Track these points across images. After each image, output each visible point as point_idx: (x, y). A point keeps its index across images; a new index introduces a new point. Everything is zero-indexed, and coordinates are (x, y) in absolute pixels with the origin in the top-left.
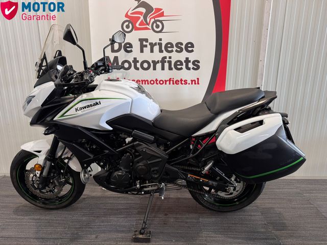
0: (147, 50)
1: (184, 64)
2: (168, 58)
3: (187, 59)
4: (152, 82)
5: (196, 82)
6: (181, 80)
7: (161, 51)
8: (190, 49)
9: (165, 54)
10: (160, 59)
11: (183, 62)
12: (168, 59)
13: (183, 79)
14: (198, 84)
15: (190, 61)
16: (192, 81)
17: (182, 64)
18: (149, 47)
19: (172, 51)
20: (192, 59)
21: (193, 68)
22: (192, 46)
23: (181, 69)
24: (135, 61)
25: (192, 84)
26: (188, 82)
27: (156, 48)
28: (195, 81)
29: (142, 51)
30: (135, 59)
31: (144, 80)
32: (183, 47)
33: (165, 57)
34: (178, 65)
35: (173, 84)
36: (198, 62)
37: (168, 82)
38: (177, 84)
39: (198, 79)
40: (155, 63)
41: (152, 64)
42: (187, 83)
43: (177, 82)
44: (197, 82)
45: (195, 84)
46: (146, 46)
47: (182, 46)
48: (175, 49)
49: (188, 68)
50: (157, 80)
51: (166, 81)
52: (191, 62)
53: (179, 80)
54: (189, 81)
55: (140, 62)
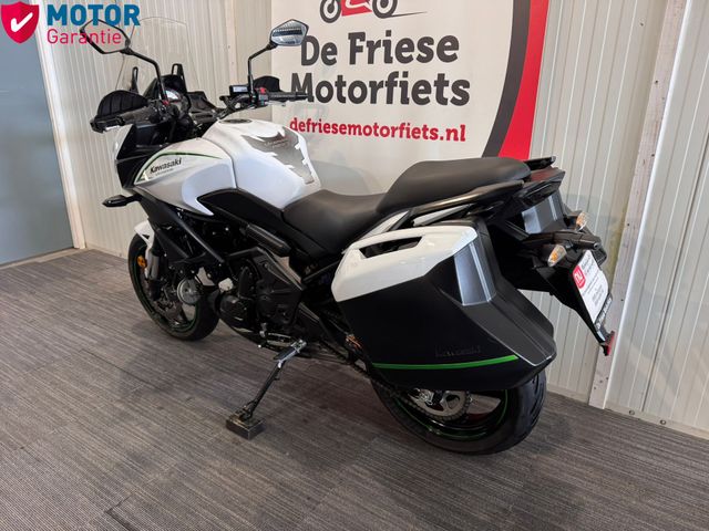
0: (362, 57)
1: (434, 89)
2: (401, 74)
3: (441, 76)
4: (367, 131)
5: (457, 134)
6: (425, 129)
7: (388, 60)
8: (448, 53)
9: (396, 66)
10: (386, 79)
11: (432, 84)
12: (400, 79)
13: (430, 127)
14: (463, 139)
15: (447, 83)
16: (449, 131)
17: (428, 90)
18: (366, 50)
19: (410, 59)
20: (451, 78)
21: (454, 101)
22: (455, 45)
23: (427, 101)
24: (340, 83)
25: (448, 139)
26: (439, 134)
27: (380, 53)
28: (455, 131)
29: (353, 61)
30: (340, 77)
31: (353, 126)
32: (434, 48)
33: (395, 74)
34: (419, 93)
35: (408, 137)
36: (466, 84)
37: (397, 133)
38: (415, 137)
39: (463, 127)
40: (375, 86)
41: (369, 90)
42: (436, 137)
43: (415, 133)
44: (459, 136)
45: (456, 139)
46: (360, 49)
47: (430, 46)
48: (416, 53)
49: (442, 100)
50: (376, 127)
51: (394, 129)
52: (451, 84)
53: (421, 127)
54: (442, 133)
55: (348, 85)
